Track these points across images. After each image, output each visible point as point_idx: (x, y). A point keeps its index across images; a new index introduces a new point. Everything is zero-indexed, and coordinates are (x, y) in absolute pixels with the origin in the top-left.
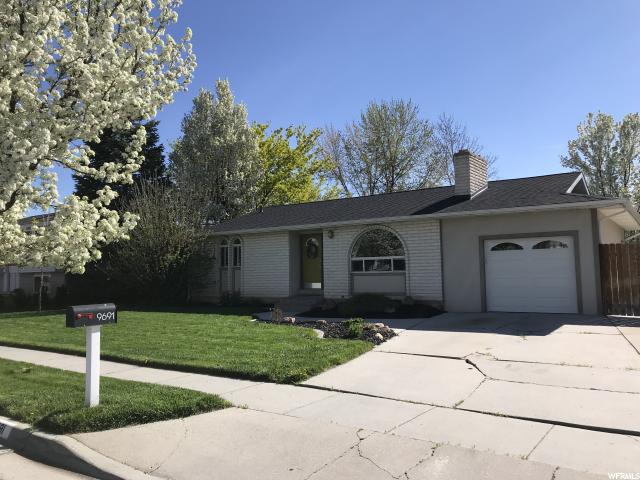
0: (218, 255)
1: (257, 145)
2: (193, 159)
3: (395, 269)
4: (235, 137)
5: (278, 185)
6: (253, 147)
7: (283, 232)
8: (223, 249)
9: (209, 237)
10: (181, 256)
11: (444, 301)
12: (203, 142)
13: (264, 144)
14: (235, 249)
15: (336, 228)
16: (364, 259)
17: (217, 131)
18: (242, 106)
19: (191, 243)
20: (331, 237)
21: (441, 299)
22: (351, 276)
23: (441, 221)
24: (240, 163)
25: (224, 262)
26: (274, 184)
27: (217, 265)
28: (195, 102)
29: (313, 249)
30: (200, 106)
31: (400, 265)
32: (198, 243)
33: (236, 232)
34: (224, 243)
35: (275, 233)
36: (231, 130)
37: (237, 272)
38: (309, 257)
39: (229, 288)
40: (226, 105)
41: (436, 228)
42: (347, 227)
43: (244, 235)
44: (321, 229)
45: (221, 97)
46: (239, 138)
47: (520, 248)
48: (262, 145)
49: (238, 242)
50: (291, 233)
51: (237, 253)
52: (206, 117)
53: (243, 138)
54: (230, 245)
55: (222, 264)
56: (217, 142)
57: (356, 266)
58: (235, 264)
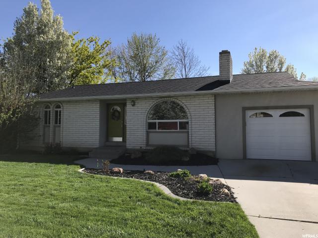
0: (42, 116)
1: (70, 44)
2: (22, 48)
3: (180, 129)
4: (55, 37)
5: (83, 72)
6: (67, 45)
7: (95, 100)
8: (46, 112)
9: (36, 103)
10: (14, 116)
11: (216, 151)
12: (30, 38)
13: (74, 45)
14: (57, 112)
15: (137, 98)
16: (157, 121)
17: (41, 31)
18: (60, 18)
19: (22, 107)
20: (133, 105)
21: (215, 150)
22: (148, 133)
23: (216, 96)
24: (58, 55)
25: (47, 121)
26: (80, 71)
27: (42, 123)
28: (25, 10)
29: (117, 114)
30: (28, 13)
31: (184, 126)
32: (28, 106)
33: (57, 99)
34: (48, 107)
35: (89, 101)
36: (52, 32)
37: (57, 129)
38: (113, 119)
39: (51, 141)
40: (48, 15)
41: (211, 100)
42: (145, 98)
43: (64, 101)
44: (125, 100)
45: (44, 9)
46: (58, 37)
47: (271, 116)
48: (73, 45)
49: (59, 107)
50: (101, 101)
51: (58, 115)
52: (33, 22)
53: (61, 38)
54: (52, 109)
55: (46, 123)
56: (42, 38)
57: (151, 126)
58: (56, 123)
